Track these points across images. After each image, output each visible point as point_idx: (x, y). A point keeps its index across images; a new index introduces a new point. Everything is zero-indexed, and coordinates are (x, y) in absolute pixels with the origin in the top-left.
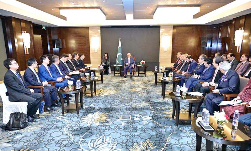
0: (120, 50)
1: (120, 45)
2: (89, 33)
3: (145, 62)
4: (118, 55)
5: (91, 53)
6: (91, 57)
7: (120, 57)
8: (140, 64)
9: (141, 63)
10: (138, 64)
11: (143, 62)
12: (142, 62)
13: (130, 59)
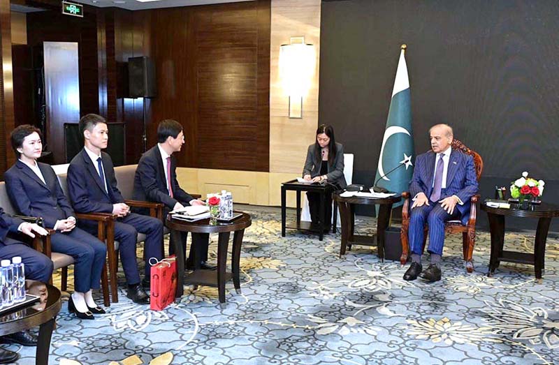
2: (270, 30)
3: (541, 185)
6: (273, 142)
8: (507, 196)
9: (514, 192)
10: (496, 198)
13: (446, 159)
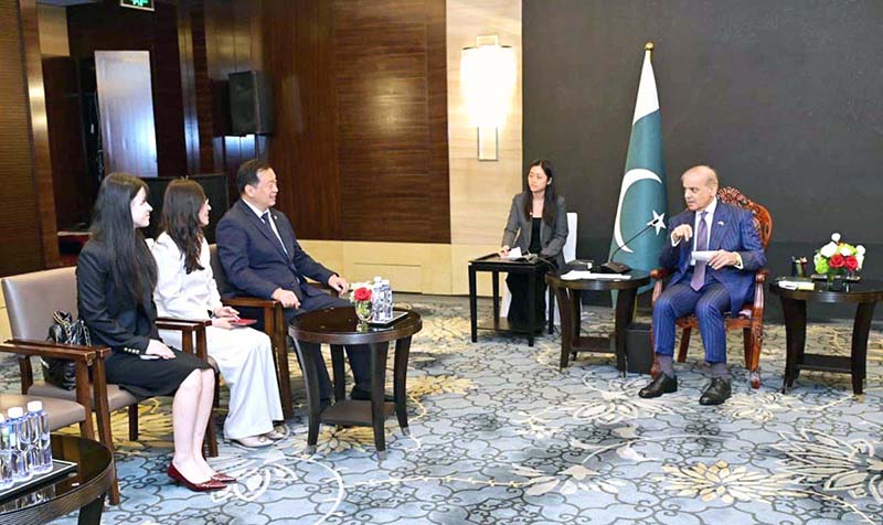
0: (643, 143)
1: (647, 101)
2: (444, 25)
3: (860, 253)
4: (631, 177)
5: (452, 165)
6: (456, 198)
7: (646, 198)
8: (808, 271)
9: (820, 265)
10: (793, 275)
11: (846, 250)
12: (830, 250)
